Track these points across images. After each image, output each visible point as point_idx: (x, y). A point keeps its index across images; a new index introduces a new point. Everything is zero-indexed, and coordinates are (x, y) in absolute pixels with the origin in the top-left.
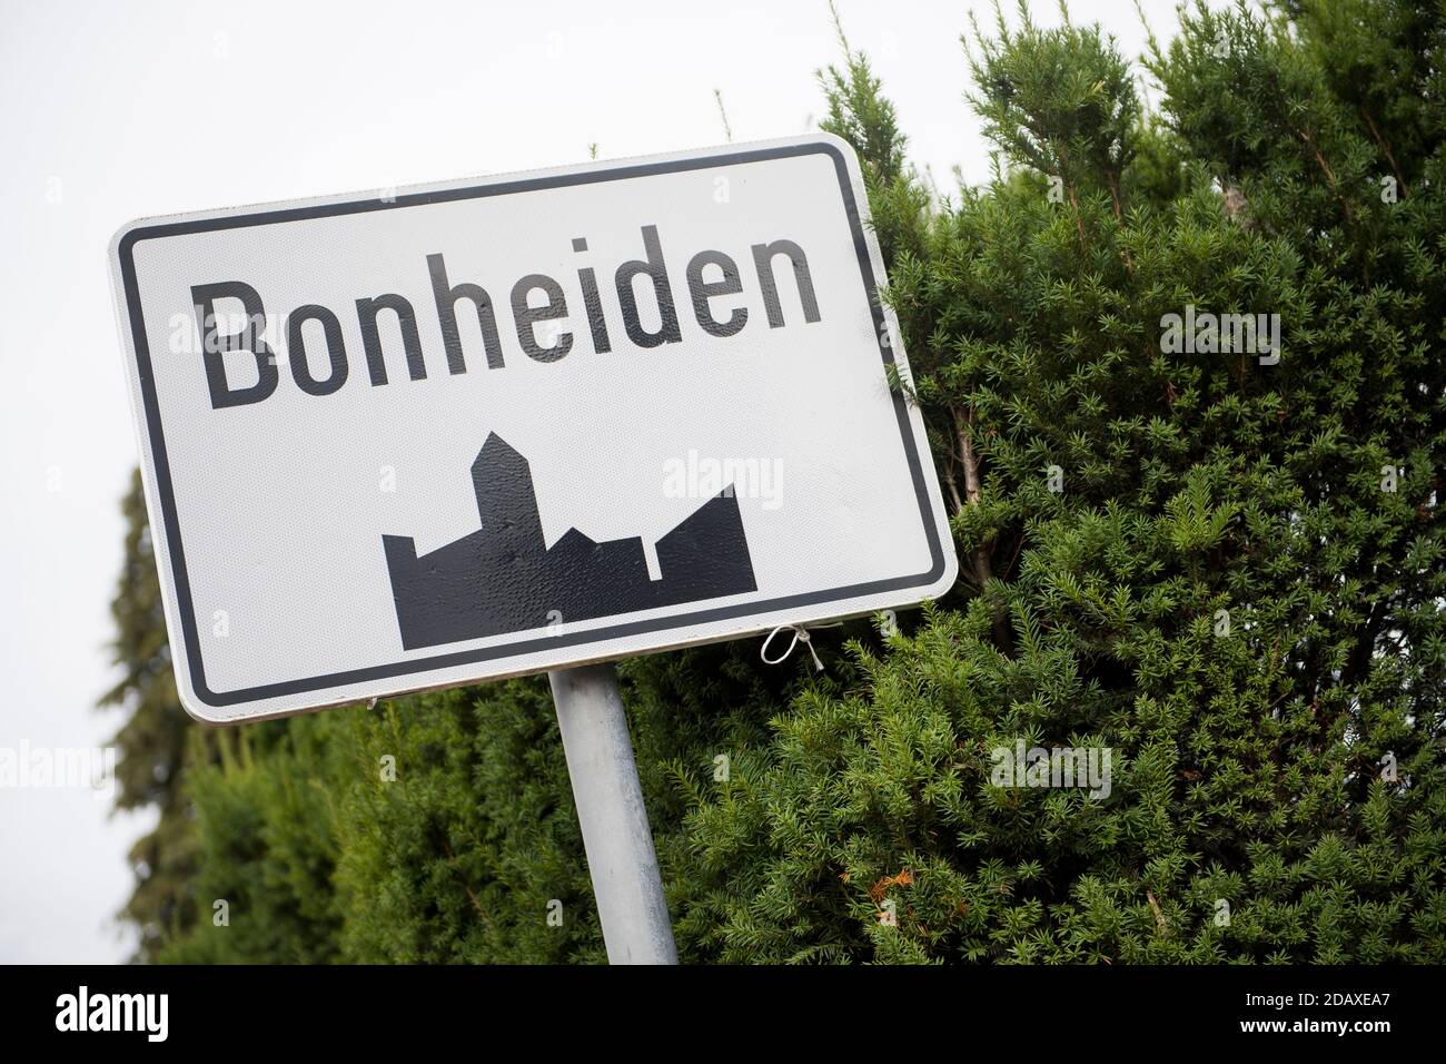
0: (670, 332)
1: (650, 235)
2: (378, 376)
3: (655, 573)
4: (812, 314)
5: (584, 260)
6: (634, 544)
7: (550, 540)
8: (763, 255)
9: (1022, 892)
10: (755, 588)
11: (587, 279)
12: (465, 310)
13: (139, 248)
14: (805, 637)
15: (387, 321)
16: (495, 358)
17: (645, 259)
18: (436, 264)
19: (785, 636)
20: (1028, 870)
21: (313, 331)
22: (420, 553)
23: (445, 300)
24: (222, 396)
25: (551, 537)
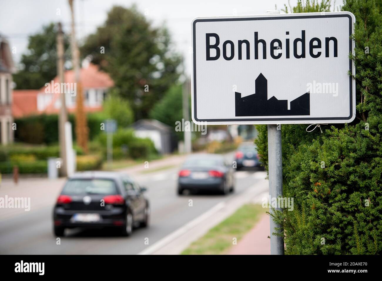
0: (303, 56)
1: (303, 32)
2: (240, 58)
3: (289, 108)
4: (336, 55)
5: (288, 37)
6: (287, 101)
7: (269, 97)
8: (328, 40)
9: (342, 192)
10: (309, 114)
11: (288, 41)
12: (260, 45)
13: (197, 24)
14: (319, 126)
15: (244, 45)
16: (265, 57)
17: (301, 38)
18: (256, 34)
19: (313, 126)
20: (344, 188)
21: (228, 46)
22: (242, 96)
23: (257, 42)
24: (209, 58)
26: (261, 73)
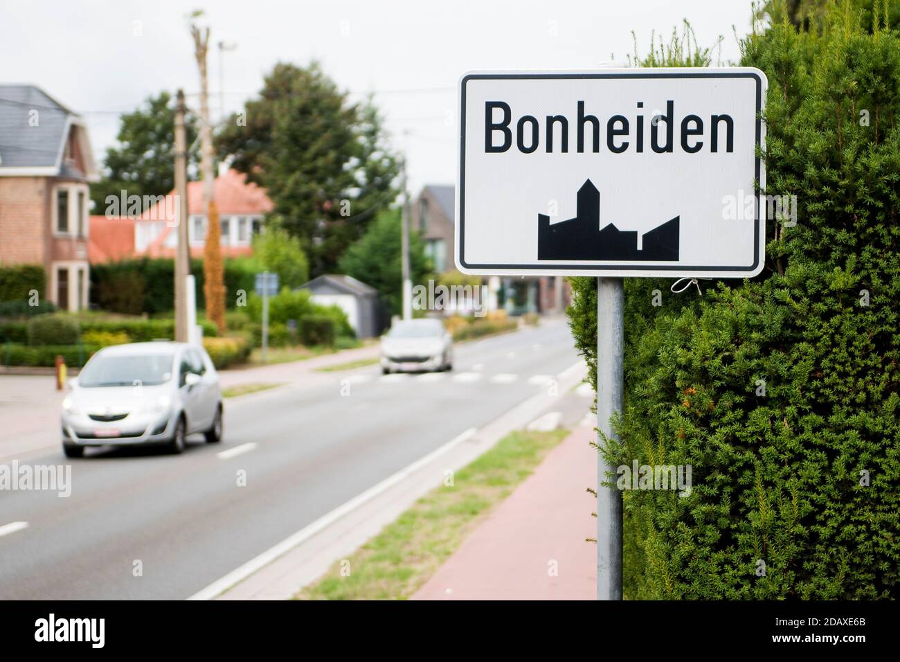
0: (669, 148)
1: (670, 105)
2: (549, 149)
3: (640, 247)
4: (730, 148)
5: (640, 112)
6: (634, 234)
7: (602, 226)
8: (715, 120)
9: (735, 407)
10: (677, 259)
11: (640, 120)
12: (588, 126)
13: (469, 83)
14: (696, 282)
15: (557, 126)
16: (596, 149)
17: (666, 115)
18: (581, 105)
19: (685, 282)
20: (738, 399)
21: (528, 126)
22: (552, 222)
23: (582, 120)
24: (490, 148)
25: (603, 225)
26: (588, 180)
